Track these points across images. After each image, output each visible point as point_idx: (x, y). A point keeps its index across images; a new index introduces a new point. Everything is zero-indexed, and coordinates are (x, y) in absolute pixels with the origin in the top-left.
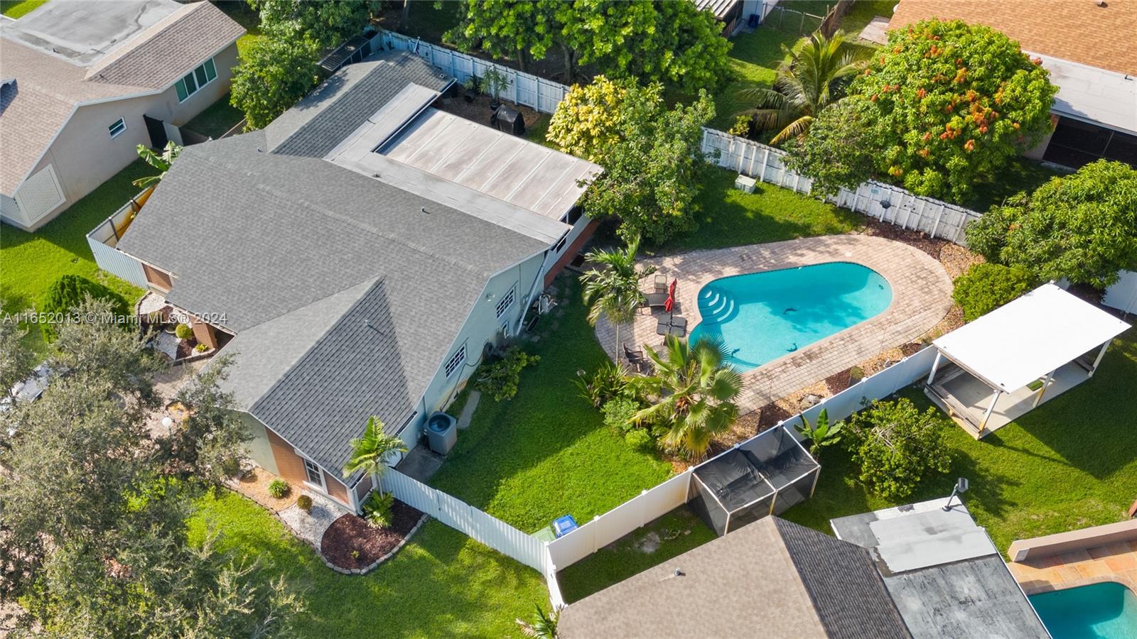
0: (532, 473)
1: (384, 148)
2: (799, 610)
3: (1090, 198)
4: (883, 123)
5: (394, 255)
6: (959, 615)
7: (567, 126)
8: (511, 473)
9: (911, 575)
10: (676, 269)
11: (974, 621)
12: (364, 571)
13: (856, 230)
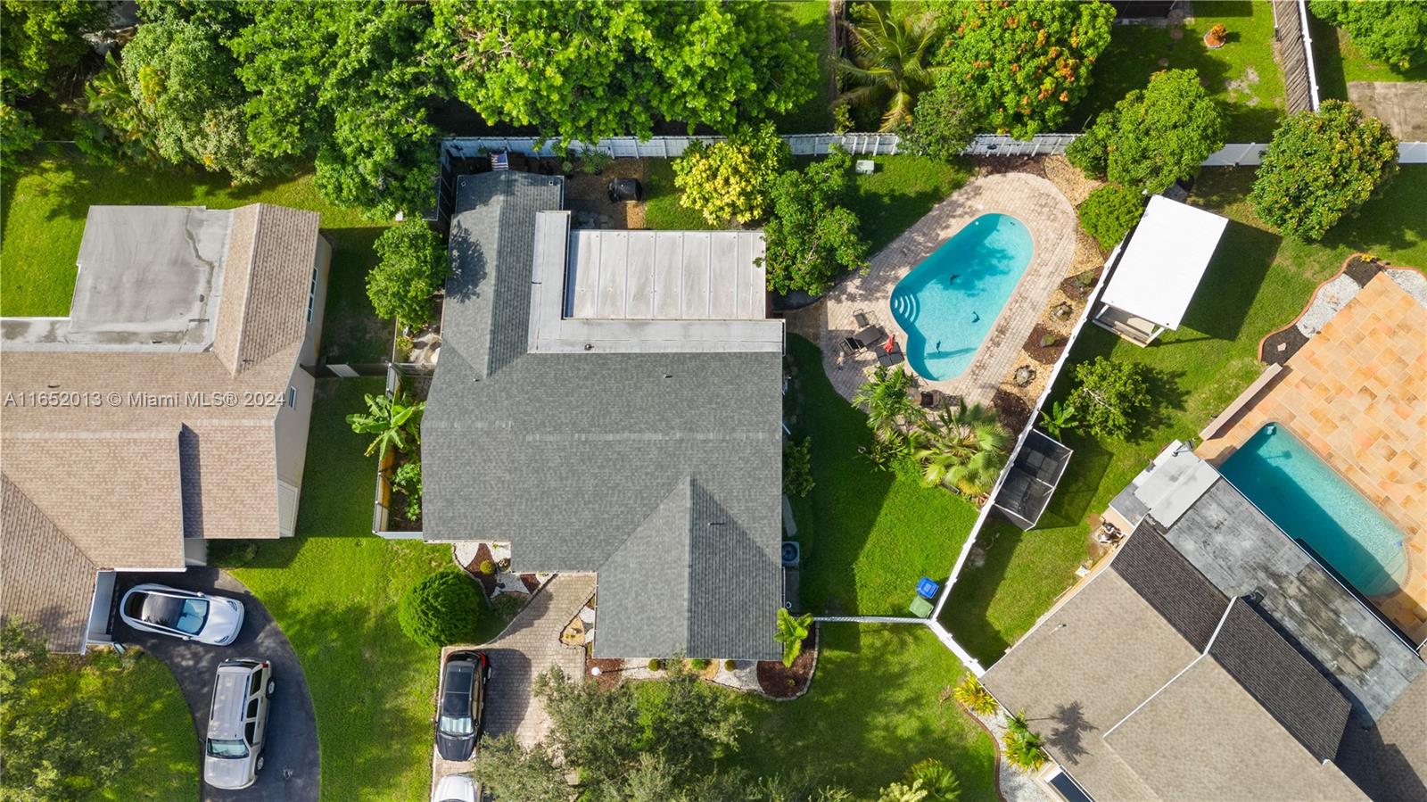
0: (868, 546)
1: (567, 311)
4: (983, 96)
5: (690, 452)
6: (1219, 538)
9: (1179, 524)
10: (861, 292)
11: (1229, 538)
12: (806, 690)
13: (973, 175)
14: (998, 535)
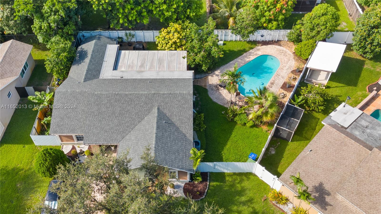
0: (227, 147)
1: (115, 68)
2: (352, 144)
3: (323, 15)
4: (258, 12)
5: (158, 98)
6: (368, 131)
7: (166, 42)
8: (223, 149)
9: (351, 126)
10: (220, 74)
11: (372, 131)
12: (204, 197)
13: (257, 46)
14: (279, 143)
